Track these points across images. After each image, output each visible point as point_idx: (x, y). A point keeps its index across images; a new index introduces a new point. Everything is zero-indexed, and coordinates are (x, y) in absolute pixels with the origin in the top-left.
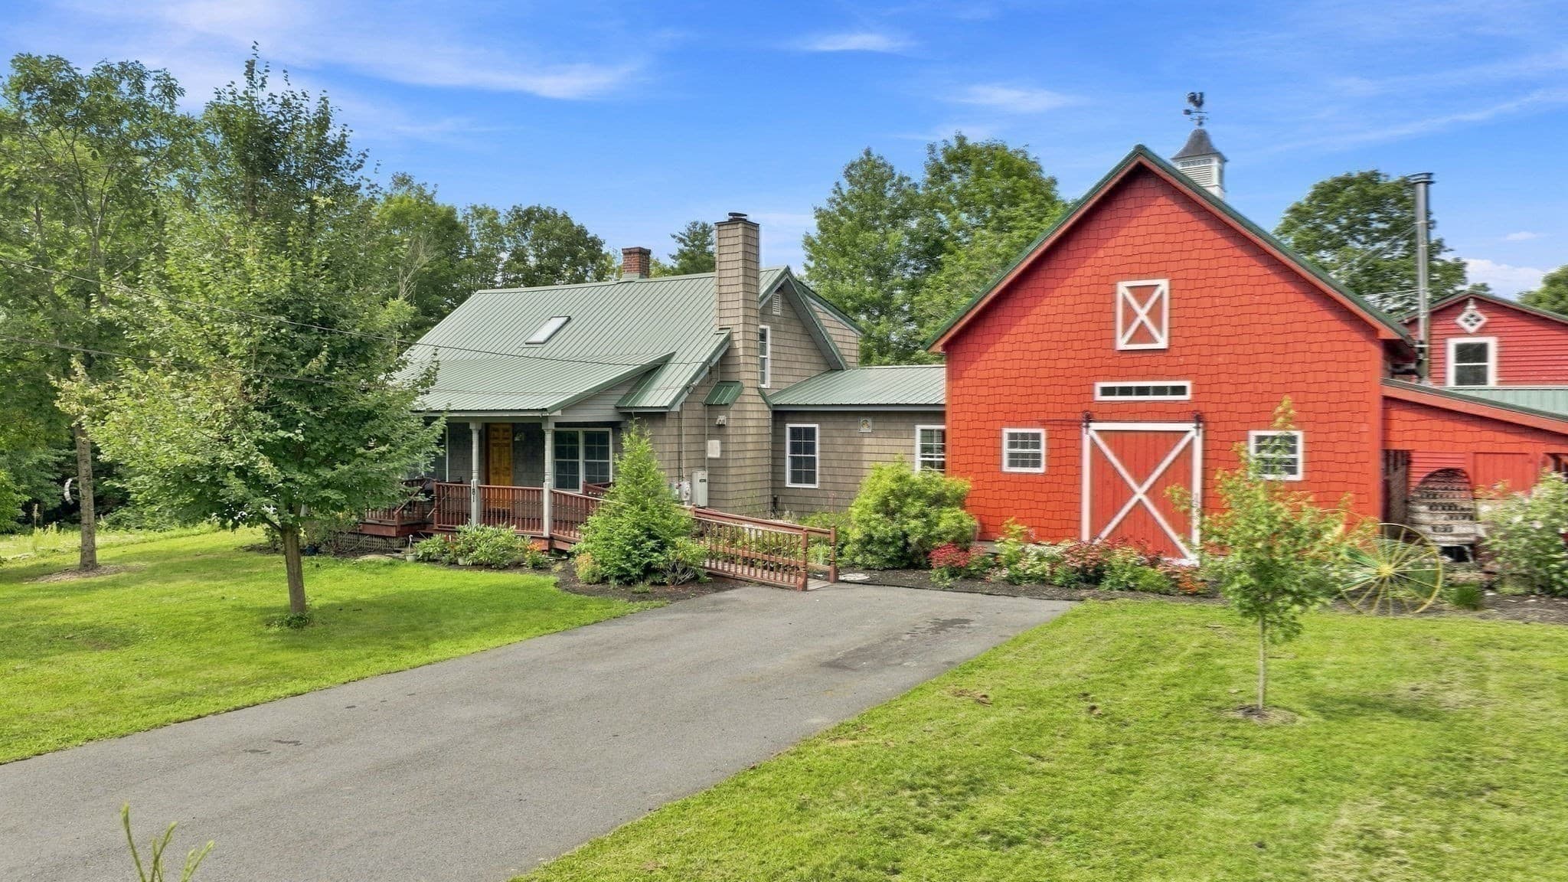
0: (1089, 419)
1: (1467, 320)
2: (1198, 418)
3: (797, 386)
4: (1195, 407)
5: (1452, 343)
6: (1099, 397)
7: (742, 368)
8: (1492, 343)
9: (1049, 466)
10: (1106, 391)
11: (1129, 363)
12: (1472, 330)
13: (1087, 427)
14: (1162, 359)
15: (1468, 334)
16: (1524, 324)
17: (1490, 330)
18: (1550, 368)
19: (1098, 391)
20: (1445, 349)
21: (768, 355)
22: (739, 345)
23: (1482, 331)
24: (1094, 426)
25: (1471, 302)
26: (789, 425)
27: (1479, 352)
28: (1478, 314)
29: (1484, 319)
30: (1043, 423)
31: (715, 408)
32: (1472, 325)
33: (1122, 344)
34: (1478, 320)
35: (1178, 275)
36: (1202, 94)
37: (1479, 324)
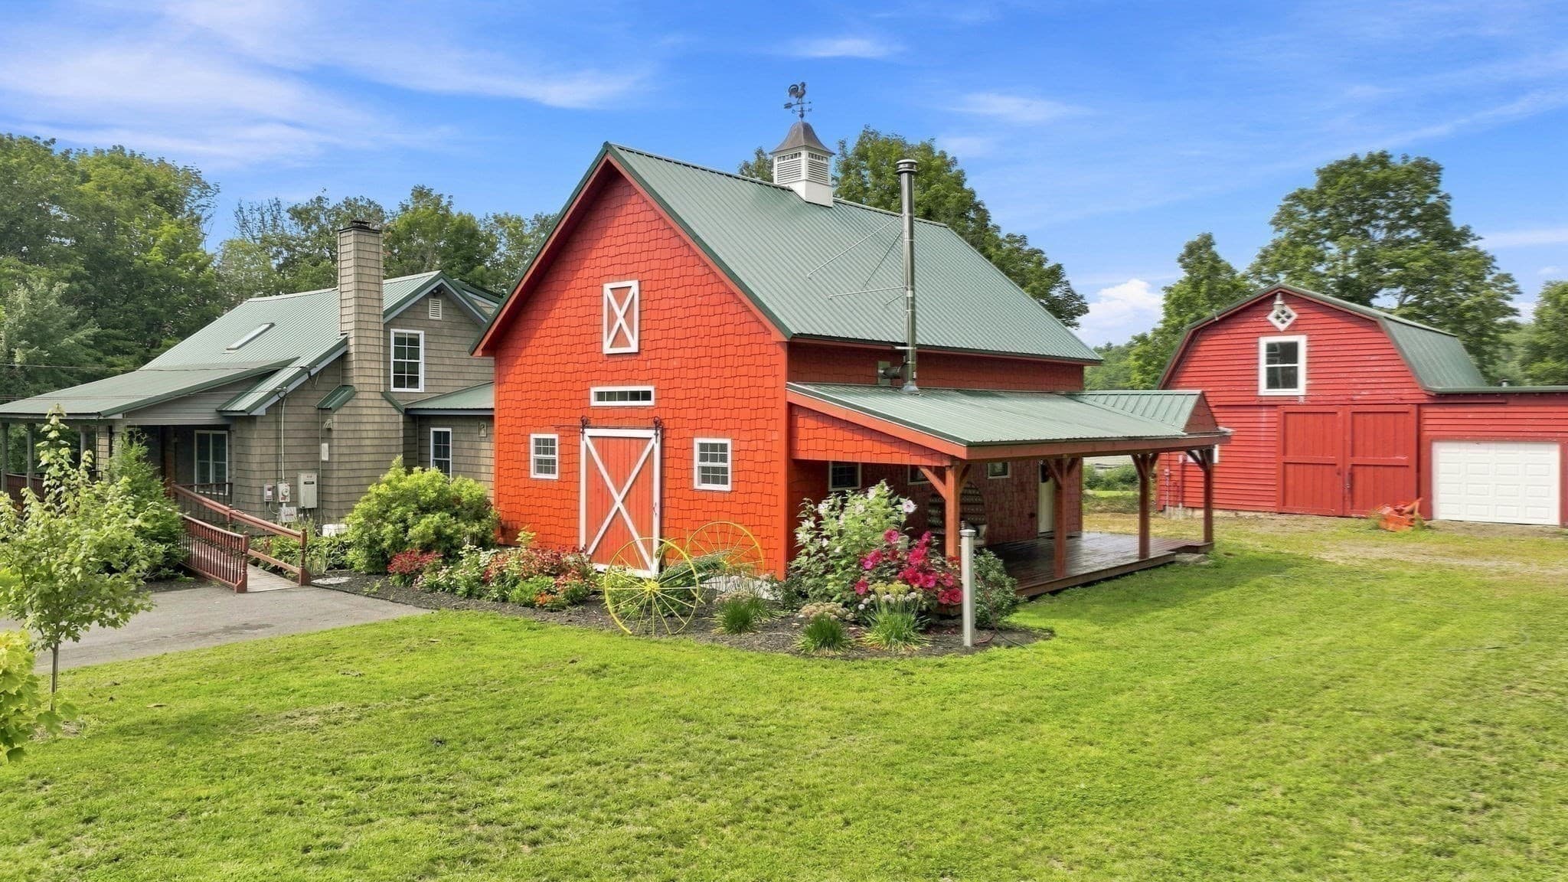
0: (585, 424)
1: (1278, 317)
2: (658, 425)
3: (468, 389)
4: (656, 413)
5: (1264, 342)
6: (594, 403)
7: (355, 373)
8: (1302, 341)
9: (561, 473)
10: (601, 396)
11: (612, 367)
12: (1282, 327)
13: (583, 433)
14: (633, 363)
15: (1277, 332)
16: (1334, 320)
17: (1299, 327)
18: (1360, 369)
19: (593, 397)
20: (1257, 348)
21: (422, 360)
22: (352, 350)
23: (1293, 329)
24: (589, 432)
25: (1279, 296)
26: (433, 429)
27: (1288, 352)
28: (1287, 308)
29: (1295, 316)
30: (558, 428)
31: (325, 412)
32: (1283, 322)
33: (607, 349)
34: (1289, 317)
35: (647, 276)
36: (803, 85)
37: (1289, 322)
